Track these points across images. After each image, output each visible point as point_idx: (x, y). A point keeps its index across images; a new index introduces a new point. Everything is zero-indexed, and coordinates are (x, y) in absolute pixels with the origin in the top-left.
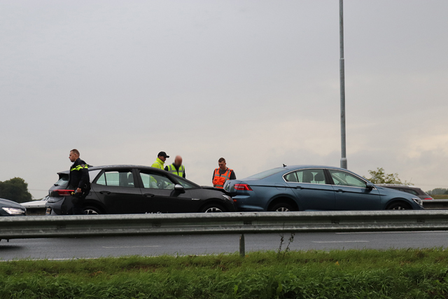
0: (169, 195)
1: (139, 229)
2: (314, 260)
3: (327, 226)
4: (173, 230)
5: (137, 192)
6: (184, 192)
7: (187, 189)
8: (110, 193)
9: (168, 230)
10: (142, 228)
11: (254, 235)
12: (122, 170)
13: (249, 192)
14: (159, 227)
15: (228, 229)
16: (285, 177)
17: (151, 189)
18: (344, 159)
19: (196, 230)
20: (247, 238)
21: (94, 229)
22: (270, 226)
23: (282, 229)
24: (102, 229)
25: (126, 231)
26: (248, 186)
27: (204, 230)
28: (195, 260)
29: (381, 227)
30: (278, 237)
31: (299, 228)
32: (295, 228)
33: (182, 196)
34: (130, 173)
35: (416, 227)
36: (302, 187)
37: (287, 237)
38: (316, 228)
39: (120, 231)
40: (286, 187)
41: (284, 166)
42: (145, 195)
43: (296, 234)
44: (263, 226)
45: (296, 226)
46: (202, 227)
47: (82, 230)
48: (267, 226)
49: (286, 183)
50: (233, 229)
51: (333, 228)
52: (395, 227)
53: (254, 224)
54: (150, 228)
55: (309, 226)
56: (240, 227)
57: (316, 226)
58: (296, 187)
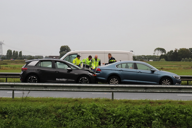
6: (72, 71)
7: (74, 70)
8: (41, 70)
13: (100, 72)
15: (4, 89)
22: (20, 88)
23: (24, 89)
26: (100, 69)
29: (63, 90)
31: (31, 89)
33: (71, 72)
35: (77, 90)
36: (123, 70)
44: (18, 88)
49: (116, 68)
50: (6, 89)
52: (68, 90)
55: (35, 88)
57: (38, 88)
58: (120, 70)
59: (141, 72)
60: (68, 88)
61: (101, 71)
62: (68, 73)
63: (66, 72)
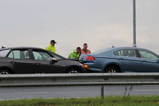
0: (49, 64)
1: (44, 82)
2: (145, 101)
3: (151, 81)
4: (64, 83)
5: (31, 62)
6: (57, 62)
8: (16, 62)
9: (61, 83)
10: (46, 82)
11: (110, 86)
12: (22, 50)
13: (94, 61)
14: (56, 82)
15: (95, 83)
16: (114, 53)
17: (38, 60)
18: (135, 45)
19: (77, 83)
20: (105, 88)
21: (19, 83)
22: (119, 81)
23: (126, 83)
24: (23, 83)
25: (37, 84)
26: (93, 57)
27: (81, 83)
28: (76, 101)
30: (124, 87)
31: (135, 83)
32: (133, 83)
34: (27, 51)
36: (123, 59)
37: (129, 87)
38: (145, 83)
39: (33, 84)
40: (114, 59)
41: (113, 47)
42: (36, 64)
43: (134, 86)
44: (115, 81)
45: (134, 81)
46: (80, 81)
47: (12, 83)
48: (117, 81)
49: (114, 56)
50: (98, 83)
51: (155, 82)
53: (110, 80)
54: (50, 82)
56: (102, 81)
58: (120, 58)
59: (146, 61)
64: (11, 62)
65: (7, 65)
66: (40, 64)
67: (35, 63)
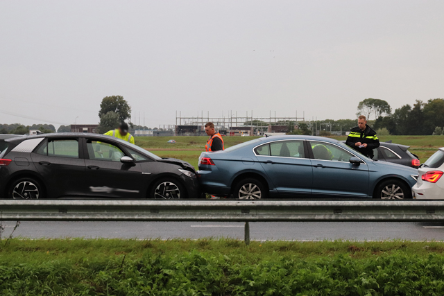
5: (81, 163)
6: (134, 165)
7: (139, 162)
8: (50, 164)
13: (212, 166)
16: (256, 149)
26: (211, 160)
29: (110, 217)
33: (132, 169)
35: (148, 218)
36: (273, 161)
40: (254, 162)
49: (256, 157)
52: (124, 217)
55: (34, 214)
57: (41, 214)
58: (266, 161)
59: (324, 165)
60: (123, 213)
61: (213, 164)
62: (125, 171)
63: (118, 167)
64: (40, 163)
65: (31, 168)
66: (98, 168)
67: (88, 167)
